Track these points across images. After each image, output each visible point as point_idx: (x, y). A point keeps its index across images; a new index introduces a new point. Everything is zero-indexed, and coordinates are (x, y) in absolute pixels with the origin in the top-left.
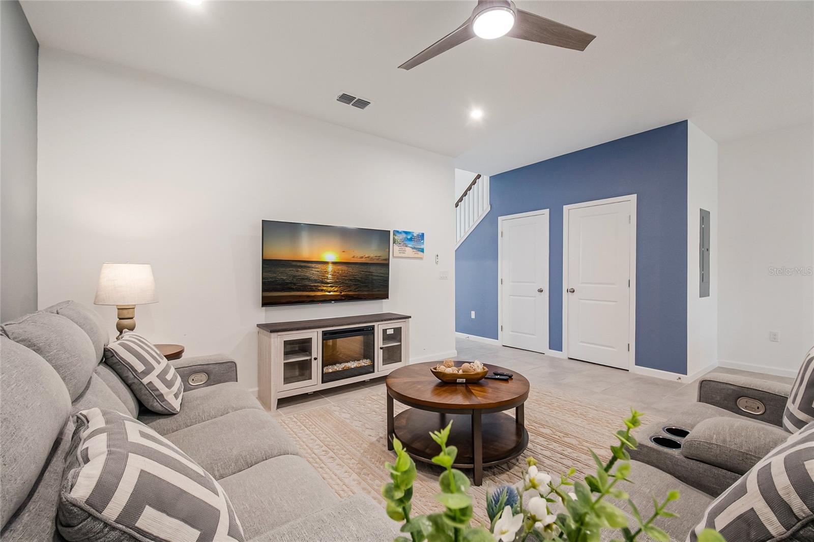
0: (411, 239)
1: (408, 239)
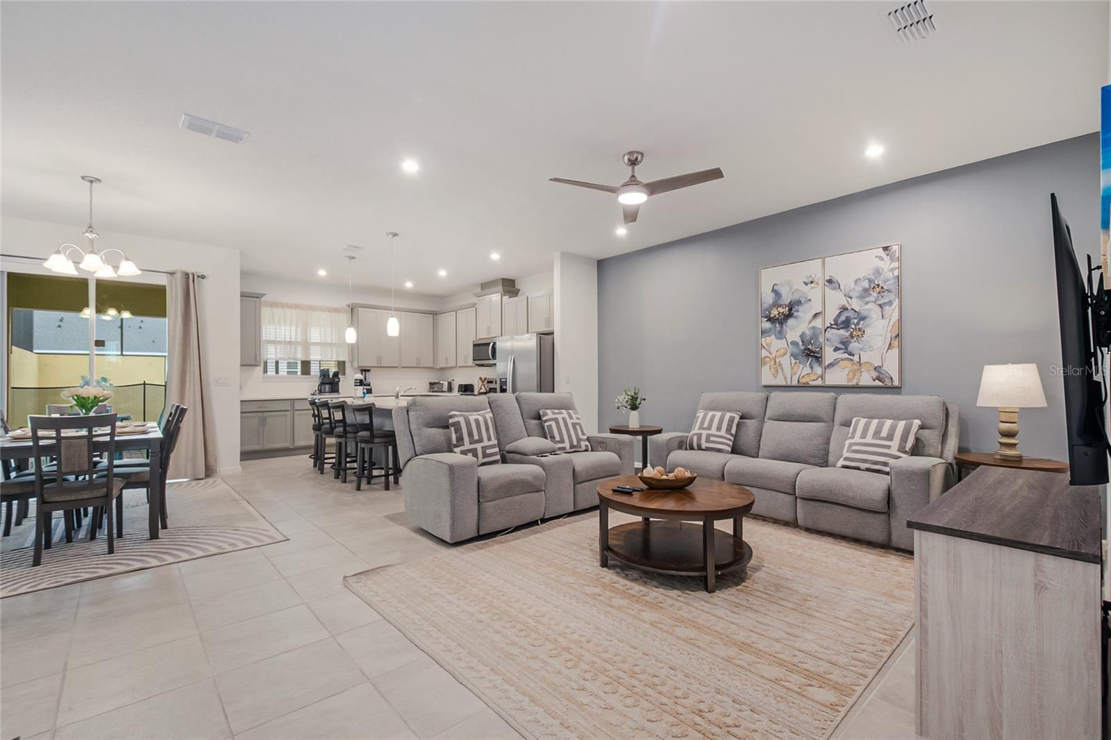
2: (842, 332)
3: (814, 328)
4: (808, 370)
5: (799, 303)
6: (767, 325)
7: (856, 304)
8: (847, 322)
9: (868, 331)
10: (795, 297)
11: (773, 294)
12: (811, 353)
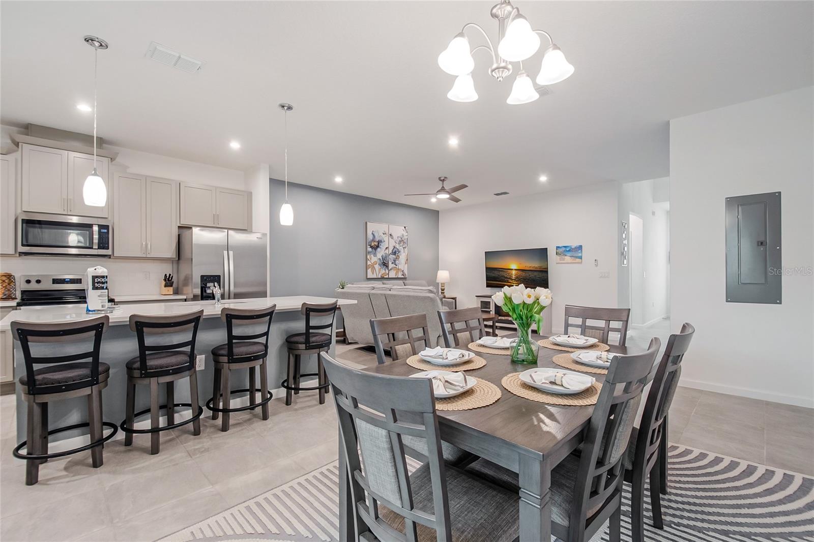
0: (569, 251)
1: (567, 251)
2: (394, 256)
3: (386, 253)
4: (384, 271)
5: (381, 241)
6: (370, 249)
7: (397, 246)
8: (395, 252)
9: (401, 256)
10: (380, 239)
11: (372, 236)
12: (385, 264)
